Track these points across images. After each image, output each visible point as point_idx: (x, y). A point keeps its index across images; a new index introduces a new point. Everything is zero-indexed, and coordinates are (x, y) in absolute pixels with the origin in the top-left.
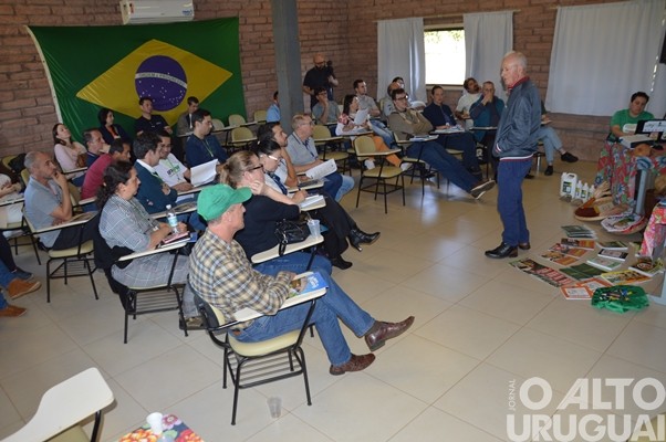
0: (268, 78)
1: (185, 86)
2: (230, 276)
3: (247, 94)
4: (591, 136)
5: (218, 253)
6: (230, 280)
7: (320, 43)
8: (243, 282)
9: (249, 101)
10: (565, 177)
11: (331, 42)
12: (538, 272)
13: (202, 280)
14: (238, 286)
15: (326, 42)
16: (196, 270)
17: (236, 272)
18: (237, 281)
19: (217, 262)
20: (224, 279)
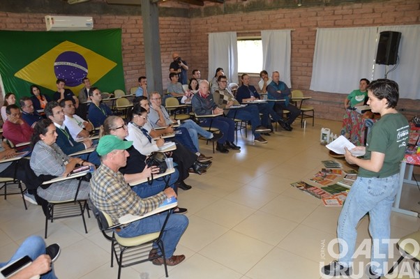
0: (140, 67)
1: (87, 71)
2: (117, 192)
3: (126, 77)
4: (338, 106)
5: (109, 178)
6: (116, 195)
7: (173, 46)
8: (124, 197)
9: (127, 81)
10: (323, 131)
11: (179, 45)
12: (308, 189)
13: (98, 195)
14: (121, 199)
15: (177, 45)
16: (95, 189)
17: (121, 190)
18: (120, 196)
19: (108, 183)
20: (112, 194)
